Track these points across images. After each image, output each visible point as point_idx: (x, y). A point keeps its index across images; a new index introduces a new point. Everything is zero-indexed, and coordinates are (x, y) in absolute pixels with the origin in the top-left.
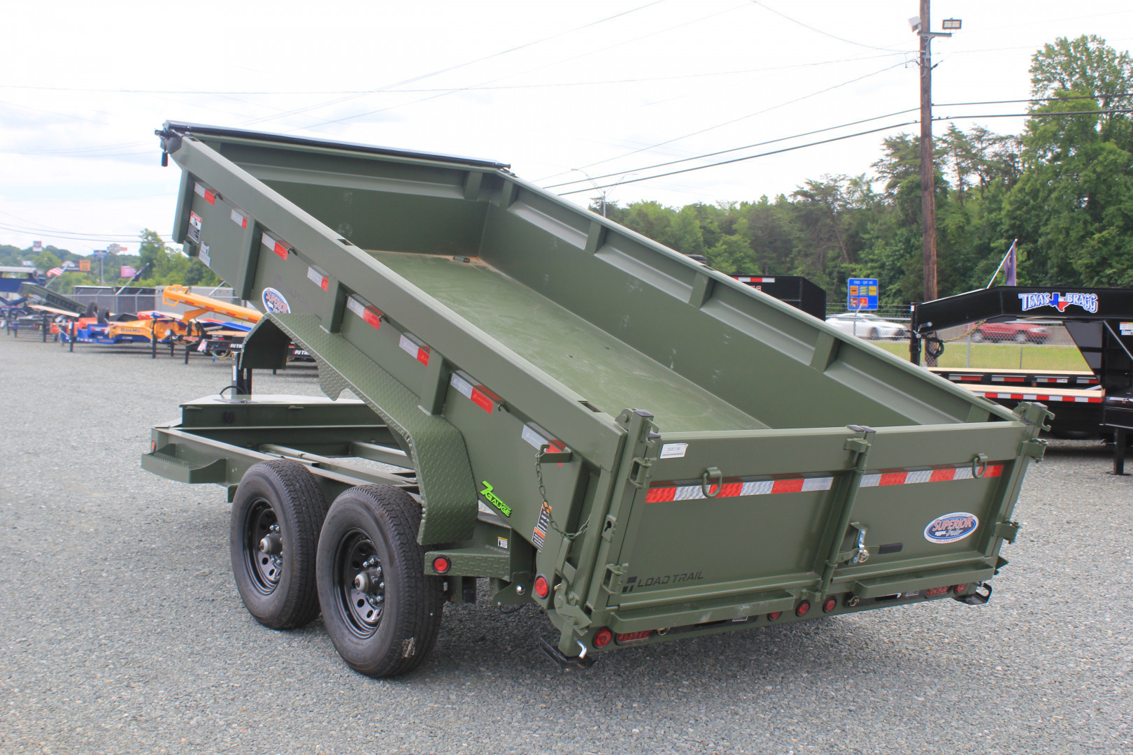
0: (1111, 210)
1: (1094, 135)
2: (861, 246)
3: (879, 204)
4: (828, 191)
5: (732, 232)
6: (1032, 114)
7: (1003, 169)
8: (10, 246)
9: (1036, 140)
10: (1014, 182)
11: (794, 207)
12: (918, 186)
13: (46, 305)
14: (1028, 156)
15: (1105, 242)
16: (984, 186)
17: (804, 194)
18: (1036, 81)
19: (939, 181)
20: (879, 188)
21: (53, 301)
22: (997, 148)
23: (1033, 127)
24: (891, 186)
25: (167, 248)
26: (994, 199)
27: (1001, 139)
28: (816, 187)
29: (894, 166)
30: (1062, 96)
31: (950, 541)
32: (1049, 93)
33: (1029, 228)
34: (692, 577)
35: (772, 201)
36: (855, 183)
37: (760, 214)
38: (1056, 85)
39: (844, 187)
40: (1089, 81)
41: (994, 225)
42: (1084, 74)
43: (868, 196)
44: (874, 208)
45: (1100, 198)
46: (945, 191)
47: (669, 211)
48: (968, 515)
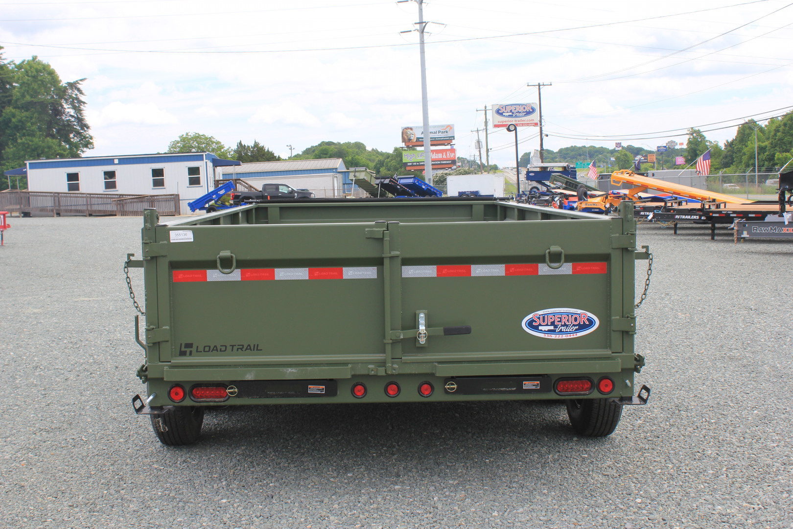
8: (602, 147)
13: (564, 189)
21: (570, 186)
25: (707, 141)
31: (564, 337)
34: (249, 348)
48: (579, 311)
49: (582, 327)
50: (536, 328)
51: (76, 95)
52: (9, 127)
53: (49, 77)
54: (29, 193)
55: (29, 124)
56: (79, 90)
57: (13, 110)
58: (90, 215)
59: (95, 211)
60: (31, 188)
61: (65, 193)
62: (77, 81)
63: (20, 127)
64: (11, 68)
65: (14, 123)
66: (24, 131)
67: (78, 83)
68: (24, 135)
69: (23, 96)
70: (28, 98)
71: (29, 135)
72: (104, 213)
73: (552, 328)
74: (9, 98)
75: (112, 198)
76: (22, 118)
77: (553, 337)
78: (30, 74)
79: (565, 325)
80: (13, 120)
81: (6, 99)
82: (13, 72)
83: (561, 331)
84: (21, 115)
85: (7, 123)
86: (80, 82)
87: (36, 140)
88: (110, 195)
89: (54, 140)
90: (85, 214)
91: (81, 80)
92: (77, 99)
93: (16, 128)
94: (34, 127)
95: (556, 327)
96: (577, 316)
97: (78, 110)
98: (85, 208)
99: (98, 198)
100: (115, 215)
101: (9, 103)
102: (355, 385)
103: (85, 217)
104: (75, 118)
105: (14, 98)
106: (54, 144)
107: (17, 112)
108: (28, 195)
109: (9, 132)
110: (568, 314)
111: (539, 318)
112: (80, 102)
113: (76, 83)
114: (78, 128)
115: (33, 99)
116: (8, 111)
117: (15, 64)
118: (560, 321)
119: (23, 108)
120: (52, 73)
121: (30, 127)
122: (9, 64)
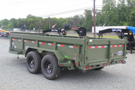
0: (112, 19)
1: (110, 10)
2: (82, 23)
3: (84, 18)
4: (77, 16)
5: (65, 21)
6: (103, 7)
7: (99, 14)
9: (103, 10)
10: (100, 16)
11: (73, 18)
12: (89, 16)
14: (102, 12)
15: (111, 23)
16: (97, 16)
17: (75, 17)
18: (103, 3)
19: (91, 15)
20: (84, 16)
22: (98, 11)
23: (103, 9)
24: (85, 16)
26: (98, 18)
27: (99, 10)
28: (76, 16)
29: (86, 13)
30: (106, 5)
32: (105, 5)
33: (102, 21)
35: (70, 17)
36: (81, 15)
37: (69, 19)
38: (105, 4)
39: (80, 16)
40: (109, 3)
41: (98, 21)
42: (109, 2)
43: (82, 17)
44: (83, 18)
45: (111, 18)
46: (92, 16)
47: (57, 19)
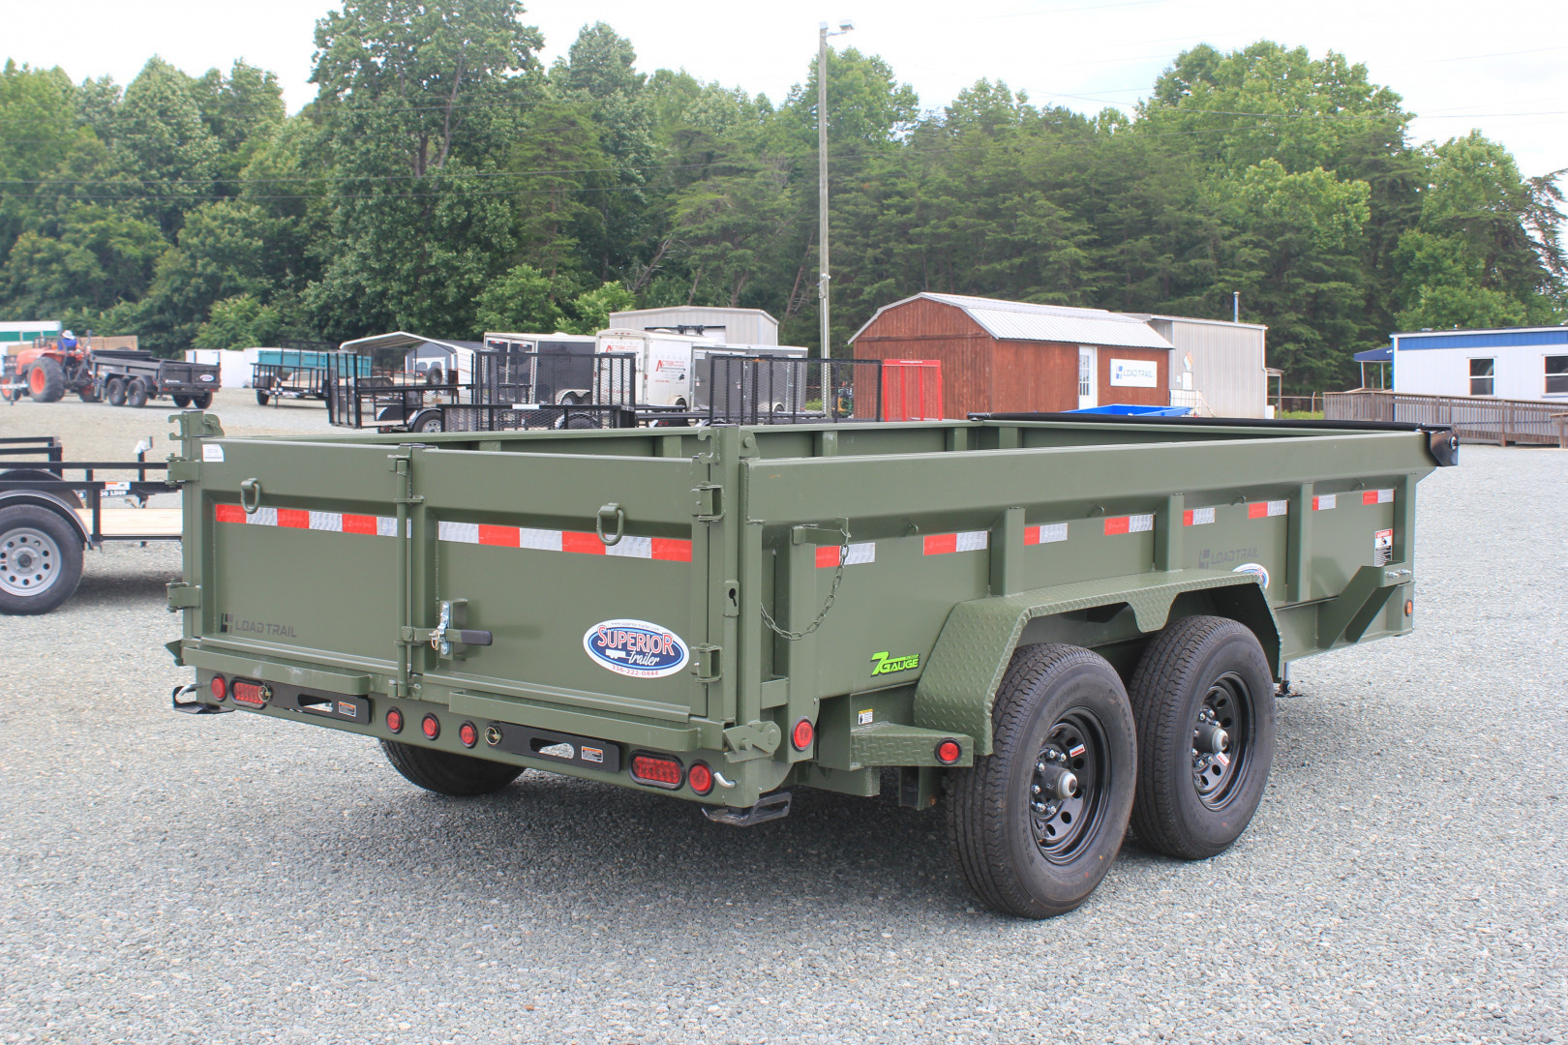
31: (640, 674)
34: (284, 631)
48: (662, 630)
49: (666, 660)
50: (601, 651)
51: (1549, 201)
52: (1410, 268)
53: (1499, 169)
54: (1393, 395)
55: (1449, 262)
56: (1555, 192)
57: (1419, 236)
58: (1510, 444)
59: (1519, 436)
60: (1399, 387)
61: (1464, 399)
62: (1551, 174)
63: (1430, 268)
64: (1426, 155)
65: (1419, 260)
66: (1440, 276)
67: (1554, 178)
68: (1438, 283)
69: (1443, 207)
70: (1451, 212)
71: (1448, 283)
72: (1538, 440)
73: (623, 654)
74: (1414, 213)
75: (1557, 411)
76: (1435, 250)
77: (625, 671)
78: (1459, 163)
79: (641, 653)
80: (1418, 255)
81: (1409, 215)
82: (1429, 161)
83: (635, 663)
84: (1434, 244)
85: (1407, 259)
86: (1558, 176)
87: (1460, 293)
88: (1553, 404)
89: (1496, 294)
90: (1497, 442)
91: (1561, 172)
92: (1551, 210)
93: (1424, 269)
94: (1459, 268)
95: (628, 653)
96: (658, 638)
97: (1550, 232)
98: (1496, 429)
99: (1526, 409)
100: (1557, 446)
101: (1415, 221)
102: (390, 712)
103: (1496, 448)
104: (1544, 248)
105: (1425, 212)
106: (1495, 301)
107: (1426, 239)
108: (1389, 400)
109: (1408, 277)
110: (646, 632)
111: (606, 634)
112: (1556, 216)
113: (1552, 176)
114: (1549, 269)
115: (1459, 213)
116: (1409, 237)
117: (1434, 147)
118: (634, 644)
119: (1439, 231)
120: (1505, 163)
121: (1450, 267)
122: (1424, 147)
